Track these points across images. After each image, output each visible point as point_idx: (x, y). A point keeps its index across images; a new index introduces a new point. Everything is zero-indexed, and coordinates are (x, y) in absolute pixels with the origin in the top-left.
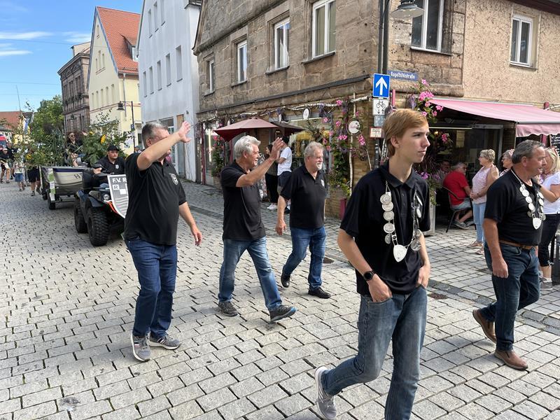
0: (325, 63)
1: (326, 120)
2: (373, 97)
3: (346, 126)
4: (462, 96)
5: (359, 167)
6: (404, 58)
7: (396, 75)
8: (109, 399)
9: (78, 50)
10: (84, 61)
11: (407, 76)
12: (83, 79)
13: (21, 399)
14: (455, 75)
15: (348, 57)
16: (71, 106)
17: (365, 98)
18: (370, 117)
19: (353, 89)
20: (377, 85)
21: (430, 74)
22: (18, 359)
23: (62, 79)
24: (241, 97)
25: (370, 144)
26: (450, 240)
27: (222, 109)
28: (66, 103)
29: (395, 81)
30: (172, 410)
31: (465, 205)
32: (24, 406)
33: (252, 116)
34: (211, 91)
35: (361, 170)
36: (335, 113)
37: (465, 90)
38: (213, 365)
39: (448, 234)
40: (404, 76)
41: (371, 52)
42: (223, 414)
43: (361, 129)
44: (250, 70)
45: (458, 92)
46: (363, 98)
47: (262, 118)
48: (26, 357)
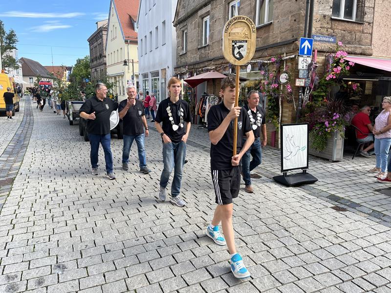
0: (265, 31)
1: (263, 72)
2: (299, 56)
3: (277, 78)
4: (371, 55)
5: (287, 108)
6: (325, 26)
7: (318, 39)
8: (86, 268)
9: (100, 25)
10: (104, 32)
11: (327, 39)
12: (103, 44)
13: (30, 263)
14: (366, 38)
15: (282, 25)
16: (95, 63)
17: (293, 56)
18: (296, 70)
19: (284, 50)
20: (303, 46)
21: (346, 38)
22: (33, 234)
23: (90, 45)
24: (204, 56)
25: (296, 91)
26: (354, 165)
27: (191, 65)
28: (92, 61)
29: (317, 43)
30: (128, 280)
31: (368, 139)
32: (31, 267)
33: (211, 69)
34: (184, 52)
35: (288, 110)
36: (270, 67)
37: (374, 50)
38: (162, 249)
39: (354, 160)
40: (324, 39)
41: (299, 21)
42: (162, 287)
43: (289, 79)
44: (211, 37)
45: (368, 52)
46: (291, 57)
47: (218, 71)
48: (40, 232)
